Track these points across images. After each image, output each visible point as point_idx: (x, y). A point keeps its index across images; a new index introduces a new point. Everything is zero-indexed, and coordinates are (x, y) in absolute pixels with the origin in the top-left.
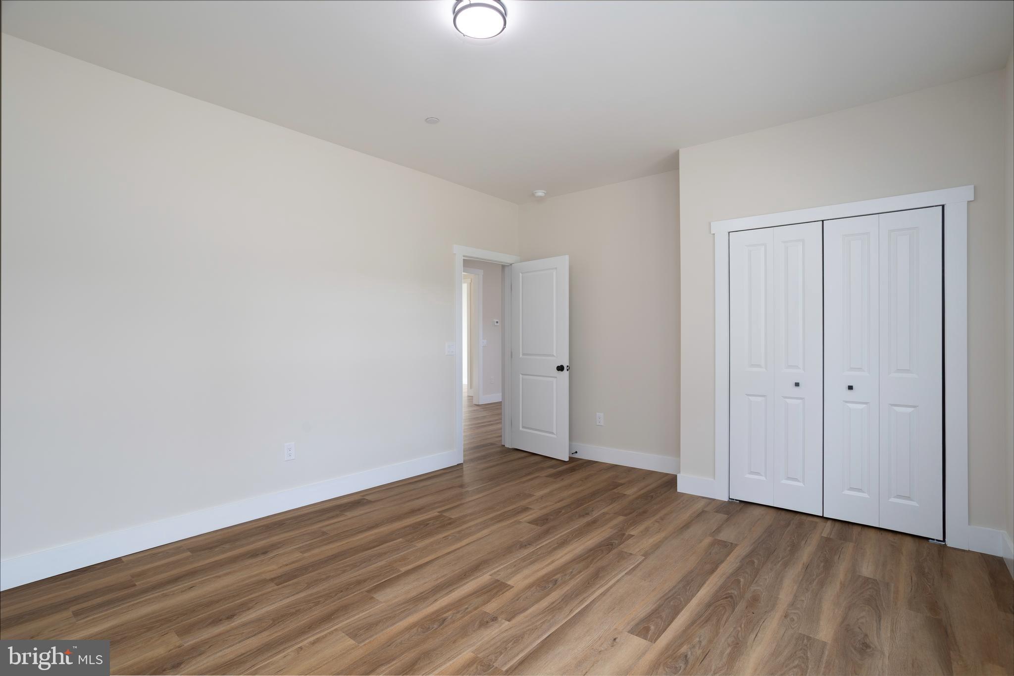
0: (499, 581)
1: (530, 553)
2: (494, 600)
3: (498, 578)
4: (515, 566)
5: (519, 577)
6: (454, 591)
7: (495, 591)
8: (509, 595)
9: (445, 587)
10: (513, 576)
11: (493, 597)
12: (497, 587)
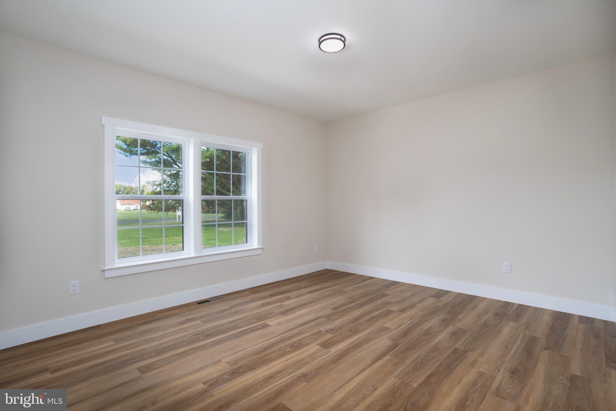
0: (325, 348)
1: (301, 368)
2: (328, 339)
3: (325, 350)
4: (314, 358)
5: (313, 350)
6: (350, 343)
7: (327, 343)
8: (320, 341)
9: (356, 346)
10: (316, 351)
11: (328, 340)
12: (326, 345)
